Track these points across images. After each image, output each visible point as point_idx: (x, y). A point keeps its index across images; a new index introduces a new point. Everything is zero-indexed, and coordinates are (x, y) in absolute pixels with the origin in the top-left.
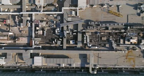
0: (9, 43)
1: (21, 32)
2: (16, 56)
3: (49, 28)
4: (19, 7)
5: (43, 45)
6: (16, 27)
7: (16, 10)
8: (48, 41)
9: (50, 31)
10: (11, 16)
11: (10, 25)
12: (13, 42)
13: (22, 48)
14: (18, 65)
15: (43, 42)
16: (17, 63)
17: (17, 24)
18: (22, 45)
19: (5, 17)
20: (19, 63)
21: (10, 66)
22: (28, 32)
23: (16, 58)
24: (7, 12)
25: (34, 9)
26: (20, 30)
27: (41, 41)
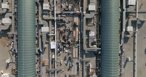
0: (79, 30)
1: (70, 21)
2: (88, 25)
3: (67, 2)
4: (50, 22)
5: (80, 6)
6: (66, 25)
7: (52, 26)
8: (77, 4)
9: (69, 2)
10: (58, 29)
11: (64, 29)
12: (78, 28)
13: (82, 20)
14: (95, 23)
15: (77, 7)
16: (94, 25)
17: (63, 24)
18: (80, 21)
19: (58, 33)
20: (94, 23)
21: (96, 29)
22: (70, 17)
23: (90, 25)
24: (54, 31)
25: (52, 12)
26: (68, 22)
27: (77, 8)
